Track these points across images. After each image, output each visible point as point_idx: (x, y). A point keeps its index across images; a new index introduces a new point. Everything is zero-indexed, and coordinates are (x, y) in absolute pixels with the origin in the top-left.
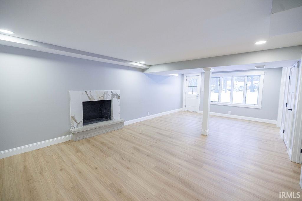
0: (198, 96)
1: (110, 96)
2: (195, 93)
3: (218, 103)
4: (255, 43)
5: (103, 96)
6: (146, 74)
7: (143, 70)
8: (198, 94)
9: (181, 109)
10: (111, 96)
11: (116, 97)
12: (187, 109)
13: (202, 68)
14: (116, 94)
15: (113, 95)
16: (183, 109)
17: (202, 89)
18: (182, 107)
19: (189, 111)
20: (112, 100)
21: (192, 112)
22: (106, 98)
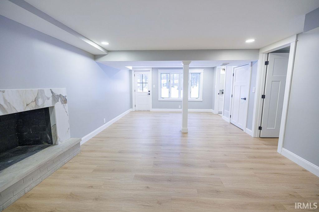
0: (149, 93)
1: (48, 99)
2: (146, 90)
3: (169, 99)
4: (245, 41)
5: (36, 100)
6: (98, 64)
7: (95, 57)
8: (149, 91)
9: (131, 110)
10: (51, 99)
11: (60, 100)
12: (137, 109)
13: (182, 61)
14: (60, 95)
15: (56, 97)
16: (134, 109)
17: (154, 85)
18: (131, 107)
19: (139, 111)
20: (53, 107)
21: (144, 111)
22: (42, 104)
